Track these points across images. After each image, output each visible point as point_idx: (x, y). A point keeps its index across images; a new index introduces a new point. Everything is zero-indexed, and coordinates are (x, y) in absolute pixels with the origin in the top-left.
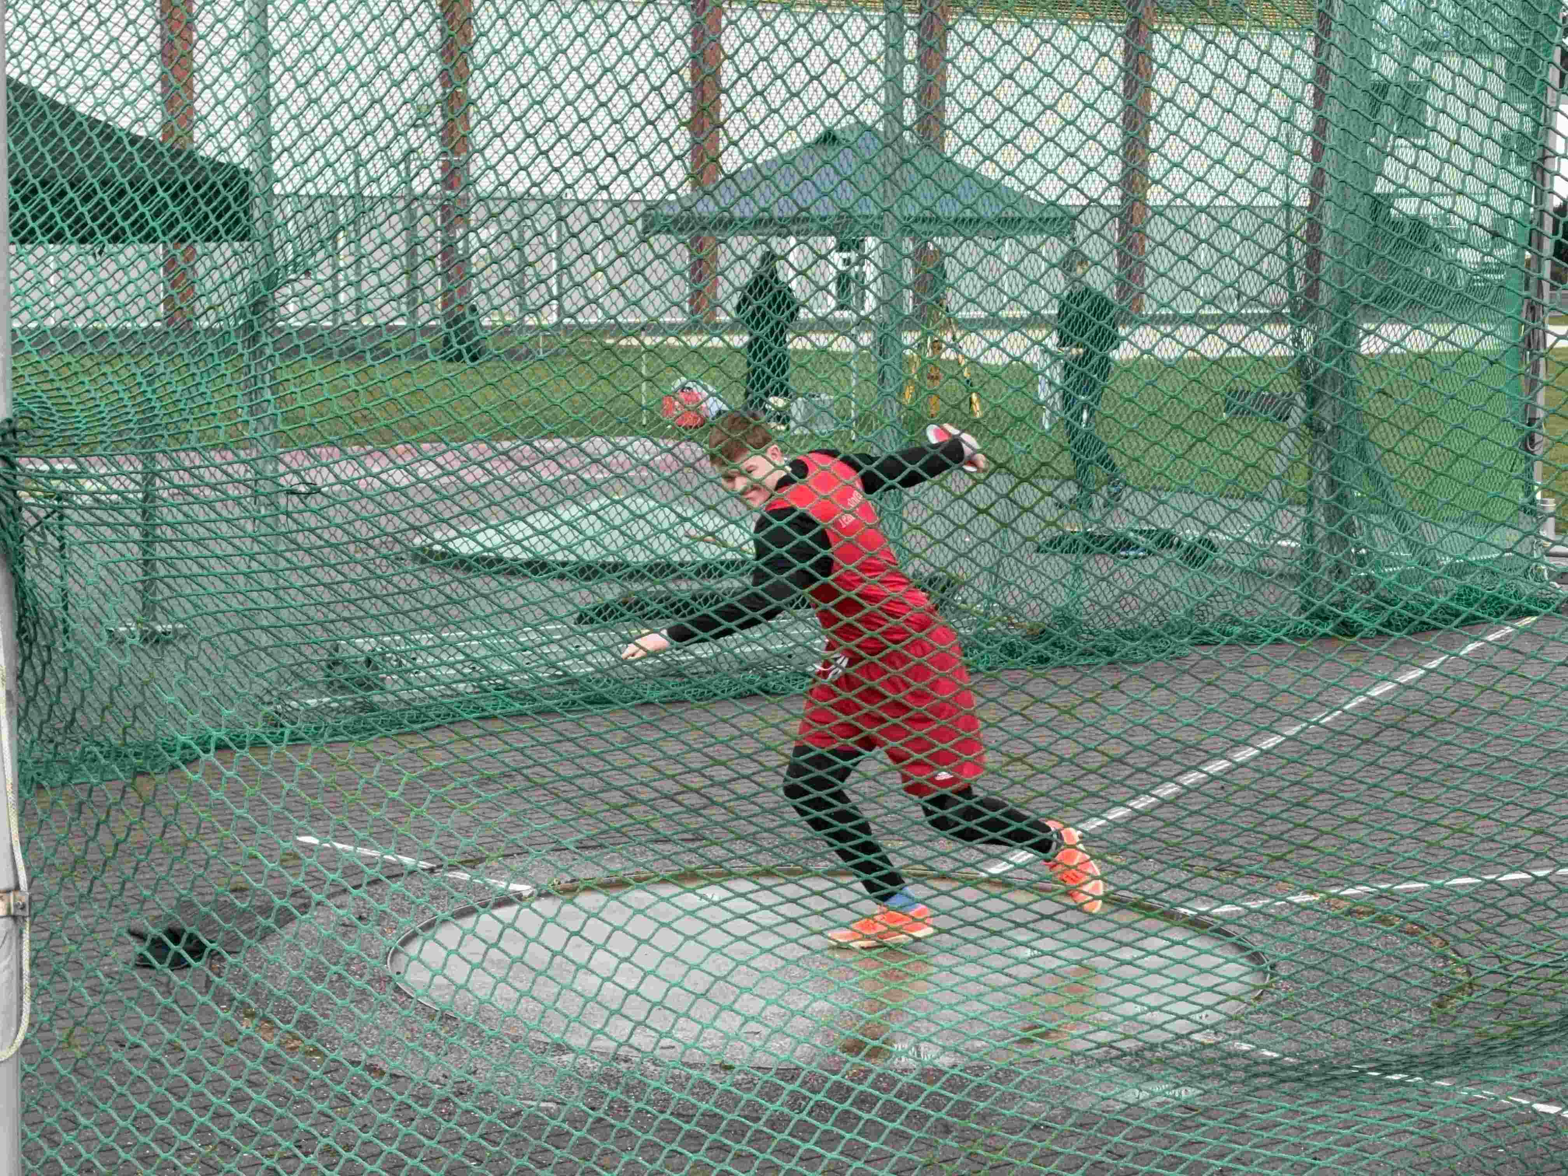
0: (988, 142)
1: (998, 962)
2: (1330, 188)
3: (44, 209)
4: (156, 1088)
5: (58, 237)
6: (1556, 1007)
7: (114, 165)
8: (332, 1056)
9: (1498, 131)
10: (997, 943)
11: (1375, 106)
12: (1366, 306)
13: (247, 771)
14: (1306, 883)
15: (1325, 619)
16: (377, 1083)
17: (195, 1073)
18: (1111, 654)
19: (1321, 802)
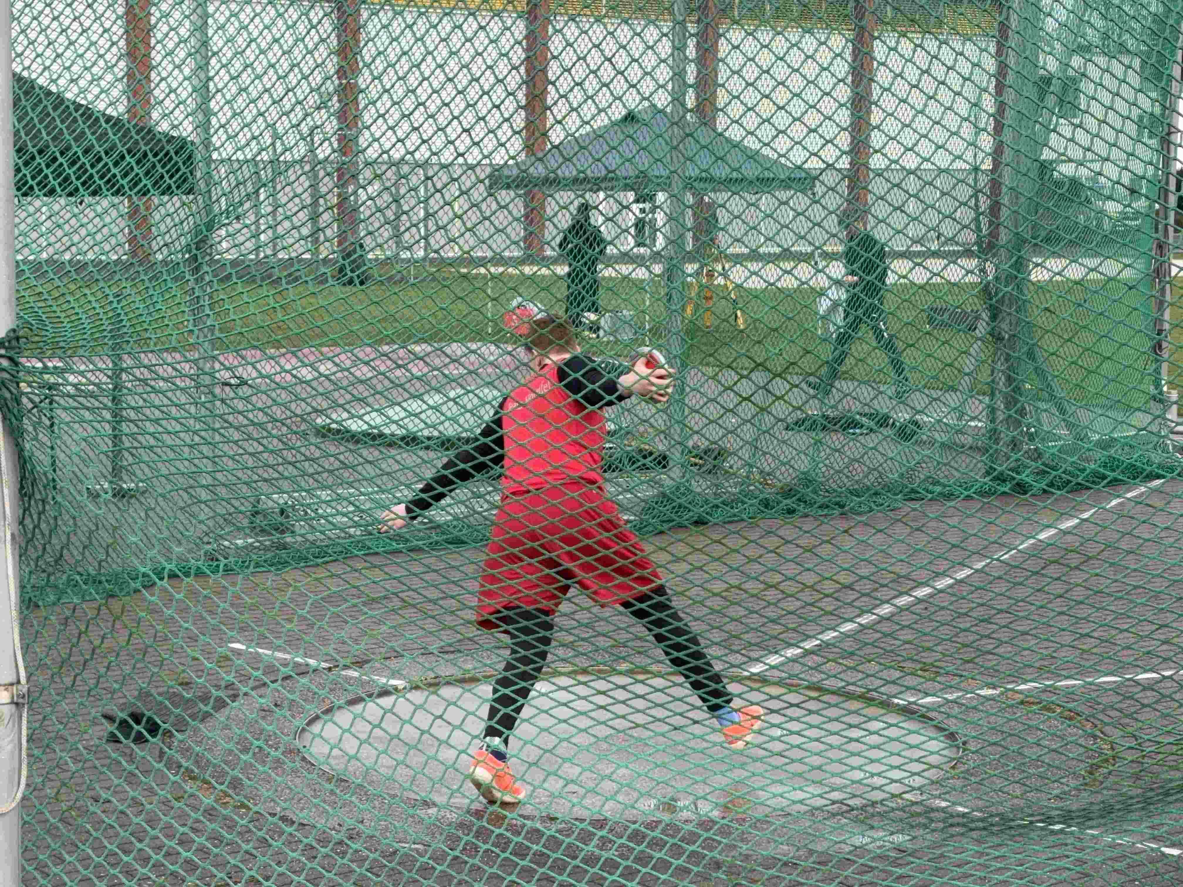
0: (751, 121)
1: (758, 739)
2: (1008, 156)
3: (41, 171)
4: (122, 833)
5: (52, 192)
6: (1177, 775)
7: (93, 138)
8: (255, 809)
9: (1135, 113)
11: (1042, 94)
12: (1036, 245)
13: (192, 594)
14: (989, 681)
15: (1004, 481)
16: (289, 830)
17: (152, 821)
18: (843, 507)
19: (1002, 619)
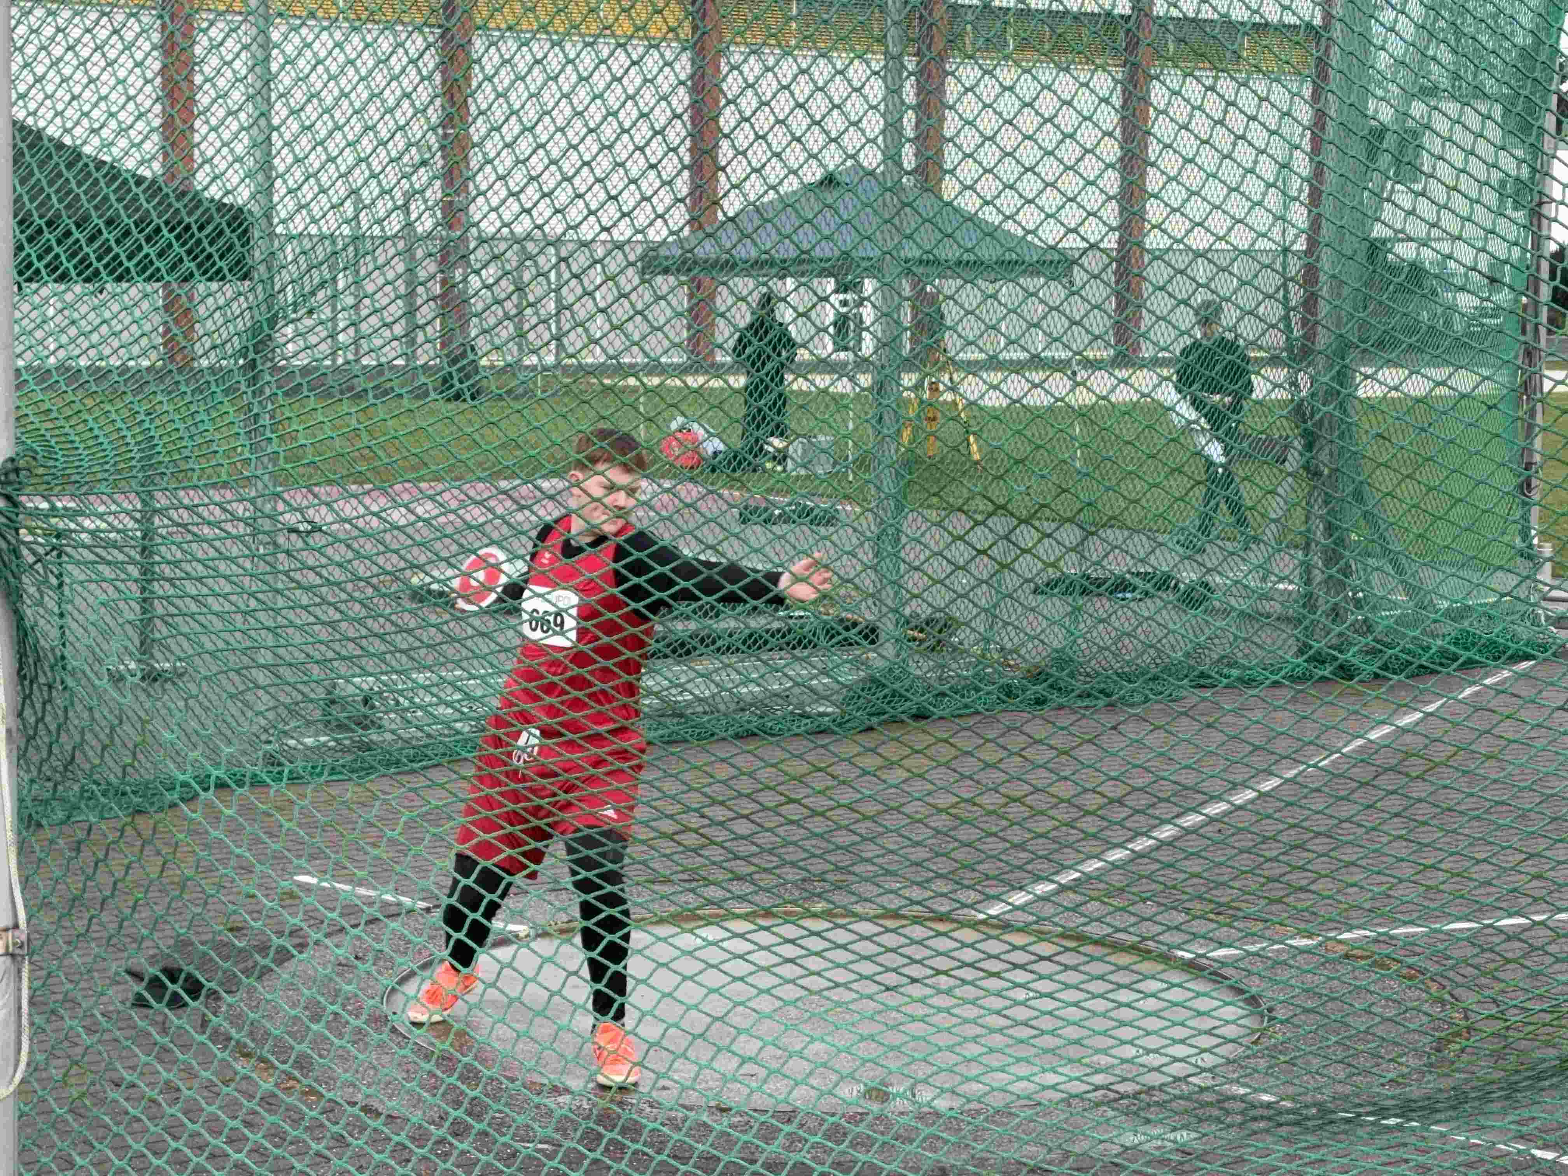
0: (988, 186)
1: (997, 1003)
2: (1327, 232)
3: (49, 249)
4: (153, 1129)
5: (63, 278)
6: (1552, 1053)
7: (120, 206)
8: (330, 1095)
9: (1495, 177)
10: (993, 984)
11: (1372, 153)
12: (1364, 351)
13: (246, 809)
14: (1302, 926)
15: (1323, 662)
16: (374, 1124)
17: (191, 1112)
18: (1109, 695)
19: (1320, 845)
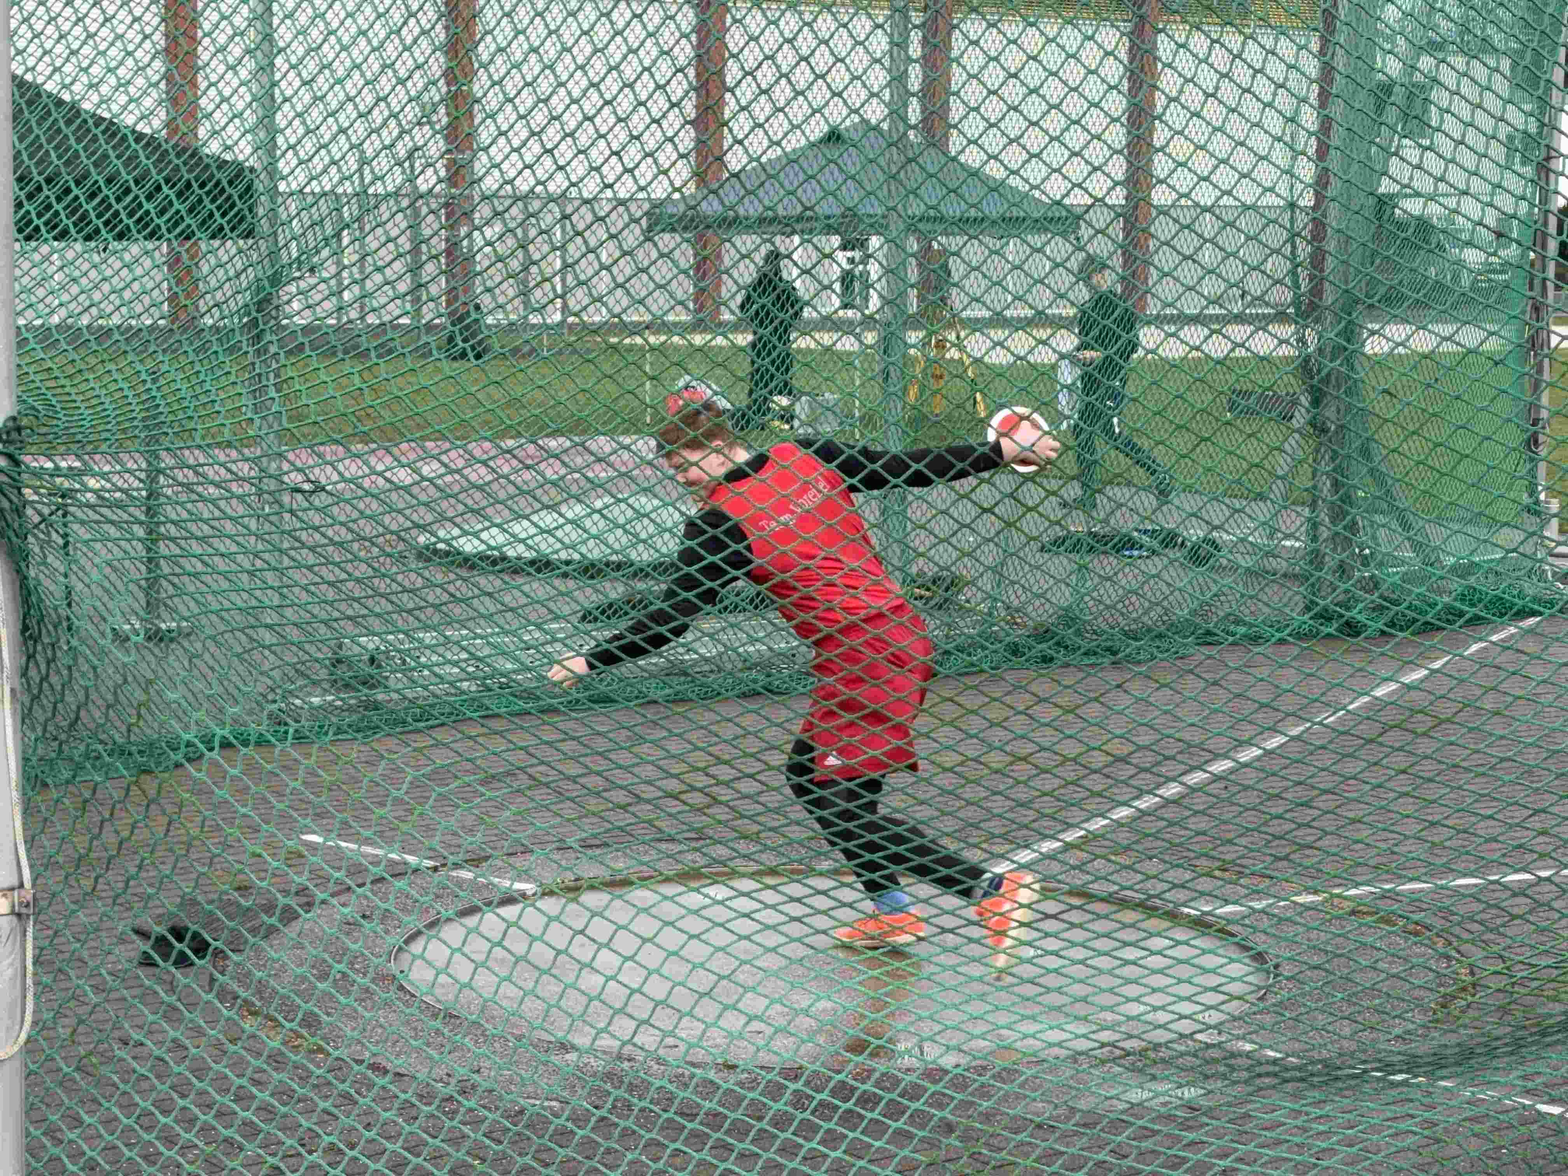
0: (993, 141)
2: (1335, 188)
3: (49, 206)
4: (160, 1087)
5: (63, 235)
6: (1559, 1008)
7: (119, 163)
8: (336, 1054)
9: (1503, 131)
11: (1380, 106)
12: (1371, 306)
13: (251, 769)
14: (1309, 883)
15: (1329, 619)
16: (380, 1081)
17: (198, 1071)
18: (1114, 653)
19: (1325, 802)
